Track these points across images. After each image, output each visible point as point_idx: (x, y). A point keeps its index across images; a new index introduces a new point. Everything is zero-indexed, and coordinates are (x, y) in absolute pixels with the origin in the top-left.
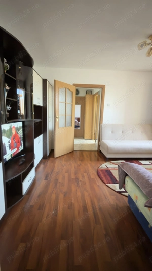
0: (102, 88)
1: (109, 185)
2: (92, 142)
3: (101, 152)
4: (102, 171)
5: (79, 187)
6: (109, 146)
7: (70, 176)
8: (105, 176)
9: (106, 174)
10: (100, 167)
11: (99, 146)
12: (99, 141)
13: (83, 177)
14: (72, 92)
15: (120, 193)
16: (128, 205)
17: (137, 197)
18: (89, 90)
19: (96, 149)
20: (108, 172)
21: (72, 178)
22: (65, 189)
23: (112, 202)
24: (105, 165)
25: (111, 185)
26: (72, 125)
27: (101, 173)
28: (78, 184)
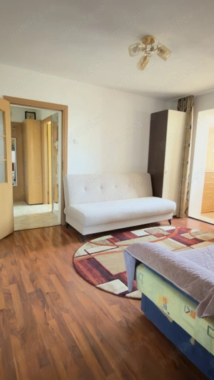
0: (63, 110)
1: (101, 286)
2: (46, 208)
3: (68, 225)
4: (81, 261)
5: (48, 307)
6: (86, 214)
7: (21, 288)
8: (89, 270)
9: (90, 266)
10: (76, 255)
11: (64, 216)
12: (63, 206)
13: (50, 283)
14: (4, 113)
15: (123, 295)
16: (143, 313)
17: (165, 300)
18: (31, 111)
19: (59, 222)
20: (92, 262)
21: (28, 291)
22: (19, 322)
23: (118, 319)
24: (83, 250)
25: (105, 286)
26: (6, 181)
27: (81, 267)
28: (44, 302)
